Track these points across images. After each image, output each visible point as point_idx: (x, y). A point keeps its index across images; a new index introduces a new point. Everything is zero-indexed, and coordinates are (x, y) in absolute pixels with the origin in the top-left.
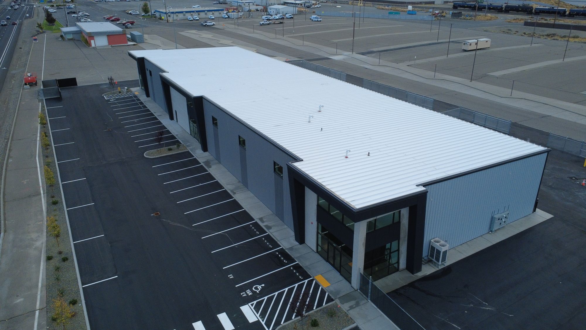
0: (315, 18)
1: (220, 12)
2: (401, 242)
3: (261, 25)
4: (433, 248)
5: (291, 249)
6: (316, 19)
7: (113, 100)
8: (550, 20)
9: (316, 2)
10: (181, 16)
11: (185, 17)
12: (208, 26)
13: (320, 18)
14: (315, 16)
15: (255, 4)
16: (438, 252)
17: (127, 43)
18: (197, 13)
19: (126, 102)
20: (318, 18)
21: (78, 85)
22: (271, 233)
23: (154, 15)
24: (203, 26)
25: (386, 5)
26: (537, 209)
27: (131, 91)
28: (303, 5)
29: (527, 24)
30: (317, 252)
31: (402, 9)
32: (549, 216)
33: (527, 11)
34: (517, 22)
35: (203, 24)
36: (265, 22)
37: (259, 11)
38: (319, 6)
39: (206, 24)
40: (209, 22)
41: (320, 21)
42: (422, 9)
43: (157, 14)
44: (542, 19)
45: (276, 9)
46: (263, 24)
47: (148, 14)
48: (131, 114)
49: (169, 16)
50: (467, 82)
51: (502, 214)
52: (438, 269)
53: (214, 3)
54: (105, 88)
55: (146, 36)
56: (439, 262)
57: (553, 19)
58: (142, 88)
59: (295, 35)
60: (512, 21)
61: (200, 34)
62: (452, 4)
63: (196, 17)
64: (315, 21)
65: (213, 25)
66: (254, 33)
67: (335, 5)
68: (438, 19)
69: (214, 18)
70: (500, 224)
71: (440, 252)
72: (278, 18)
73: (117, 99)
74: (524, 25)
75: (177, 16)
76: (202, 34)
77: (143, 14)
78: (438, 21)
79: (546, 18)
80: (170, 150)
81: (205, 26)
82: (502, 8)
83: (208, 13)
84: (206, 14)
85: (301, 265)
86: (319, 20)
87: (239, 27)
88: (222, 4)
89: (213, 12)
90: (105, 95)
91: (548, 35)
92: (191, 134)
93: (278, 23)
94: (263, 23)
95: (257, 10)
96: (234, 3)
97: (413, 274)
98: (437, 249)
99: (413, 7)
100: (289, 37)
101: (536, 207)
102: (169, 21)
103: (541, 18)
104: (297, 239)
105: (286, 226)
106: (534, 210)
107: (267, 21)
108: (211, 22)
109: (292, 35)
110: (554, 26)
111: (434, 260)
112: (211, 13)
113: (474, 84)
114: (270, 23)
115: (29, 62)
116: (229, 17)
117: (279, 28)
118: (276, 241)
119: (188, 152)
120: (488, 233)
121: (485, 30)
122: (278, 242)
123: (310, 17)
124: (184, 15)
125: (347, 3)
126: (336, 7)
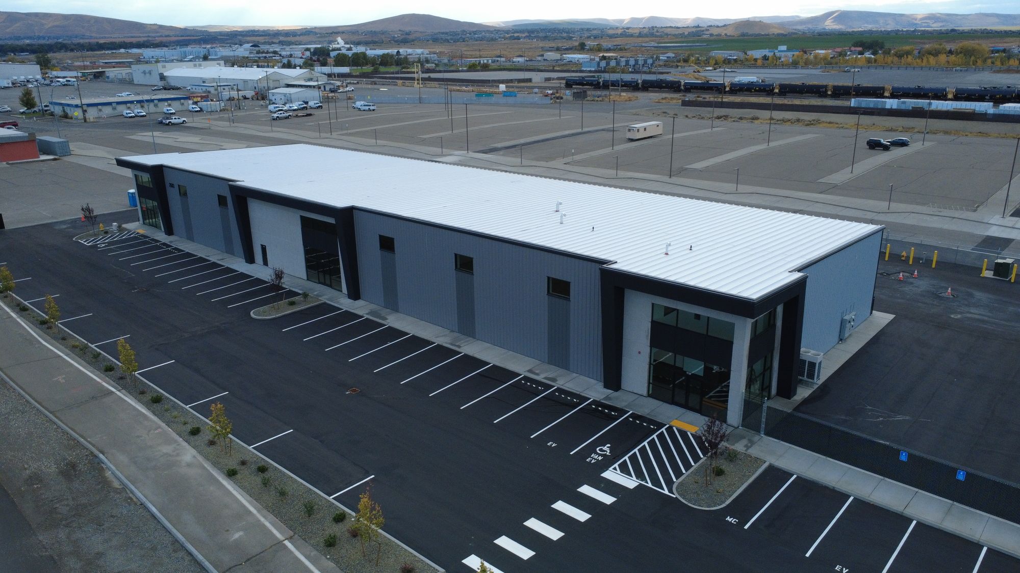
0: (364, 105)
1: (182, 101)
3: (274, 119)
6: (367, 108)
7: (103, 245)
9: (342, 84)
10: (107, 110)
11: (116, 113)
12: (173, 124)
13: (373, 105)
14: (362, 103)
15: (235, 87)
17: (39, 158)
18: (139, 105)
19: (131, 246)
20: (370, 105)
21: (7, 227)
23: (46, 111)
24: (164, 124)
25: (464, 85)
27: (126, 229)
28: (322, 88)
29: (685, 104)
31: (491, 90)
34: (669, 102)
35: (164, 121)
36: (281, 114)
37: (248, 99)
38: (351, 89)
39: (170, 122)
40: (175, 119)
41: (374, 110)
42: (521, 89)
43: (58, 110)
45: (285, 95)
46: (278, 117)
47: (33, 110)
48: (156, 263)
49: (86, 111)
53: (153, 89)
54: (68, 228)
55: (72, 146)
58: (144, 223)
59: (349, 131)
60: (661, 101)
61: (174, 137)
62: (564, 82)
63: (138, 110)
64: (364, 110)
65: (183, 123)
66: (272, 131)
67: (376, 86)
68: (555, 102)
69: (174, 111)
72: (296, 108)
73: (110, 244)
74: (682, 106)
75: (100, 110)
76: (178, 137)
77: (22, 110)
78: (558, 105)
81: (168, 124)
82: (638, 84)
83: (160, 104)
84: (156, 106)
86: (372, 108)
87: (236, 124)
88: (169, 89)
89: (169, 102)
90: (81, 238)
93: (303, 116)
94: (278, 115)
95: (245, 98)
96: (194, 87)
99: (506, 87)
102: (88, 120)
107: (284, 113)
108: (178, 118)
109: (346, 132)
112: (166, 104)
114: (290, 115)
116: (201, 110)
117: (309, 121)
123: (353, 105)
124: (114, 109)
125: (394, 83)
126: (379, 89)
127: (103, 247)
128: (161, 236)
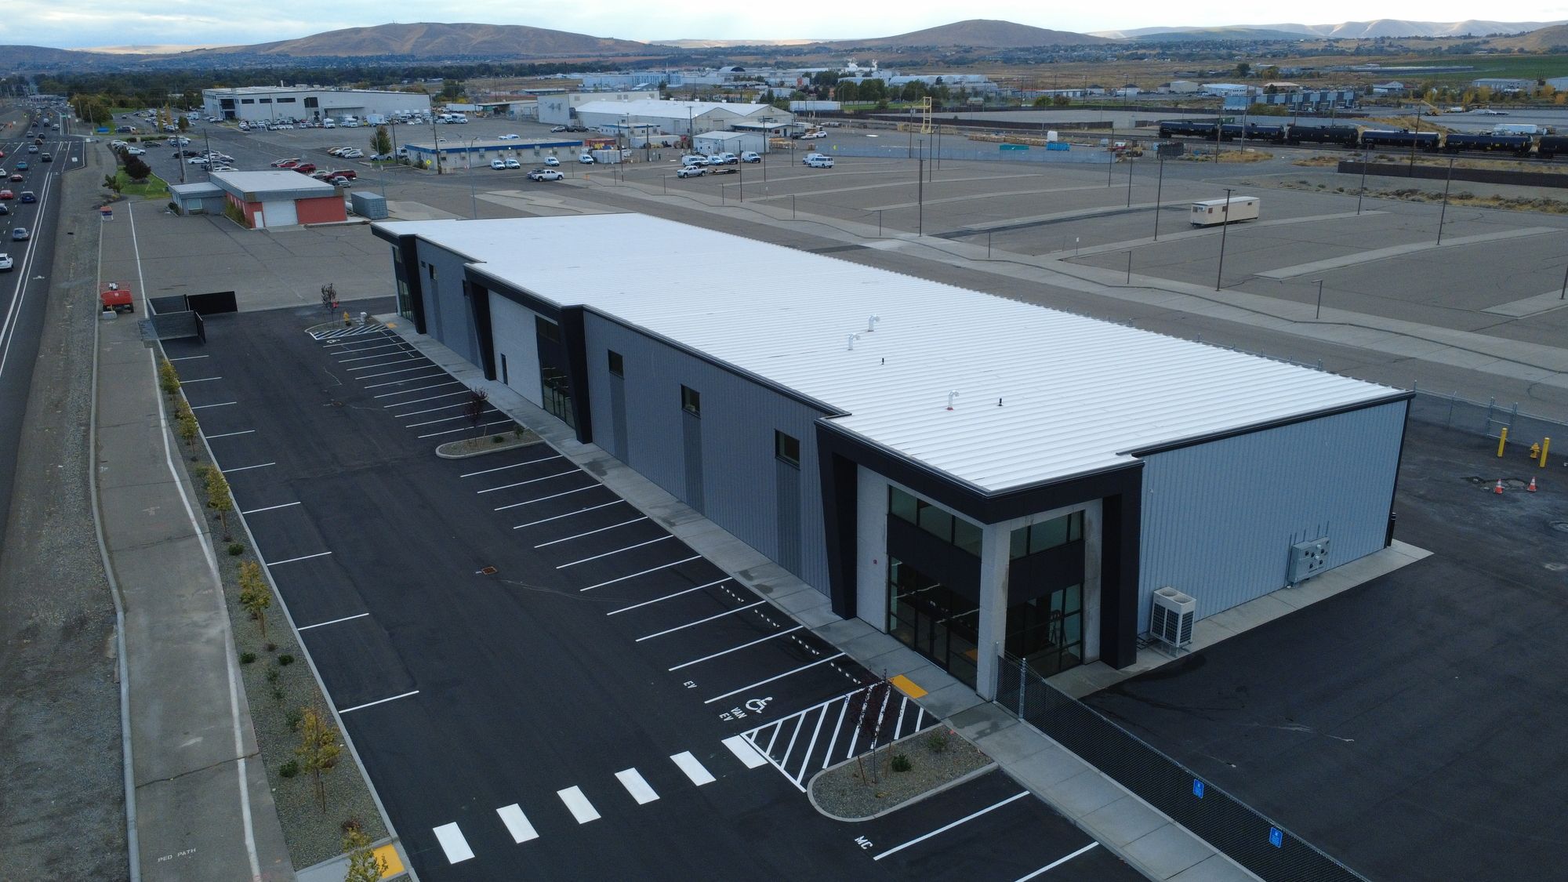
0: (817, 159)
1: (573, 148)
2: (1086, 591)
3: (680, 177)
4: (1159, 610)
5: (825, 628)
6: (820, 163)
7: (333, 341)
8: (1401, 159)
9: (814, 126)
10: (474, 158)
11: (484, 162)
12: (545, 180)
13: (829, 160)
14: (816, 155)
15: (659, 129)
16: (1173, 616)
17: (346, 220)
18: (514, 152)
19: (366, 345)
20: (825, 160)
21: (240, 310)
22: (773, 600)
23: (401, 157)
24: (535, 182)
25: (993, 131)
26: (1394, 541)
27: (375, 321)
28: (782, 133)
29: (1344, 167)
30: (889, 632)
31: (1033, 140)
32: (1422, 554)
33: (1344, 141)
34: (1322, 165)
35: (533, 176)
36: (691, 169)
37: (670, 146)
38: (823, 135)
39: (541, 177)
40: (548, 172)
41: (830, 167)
42: (1083, 139)
43: (412, 156)
44: (1382, 157)
45: (716, 141)
46: (686, 173)
47: (386, 156)
48: (385, 369)
49: (444, 159)
50: (1209, 291)
51: (1314, 543)
52: (1173, 659)
53: (553, 129)
54: (308, 316)
55: (390, 204)
56: (1175, 642)
57: (1408, 158)
58: (402, 315)
59: (769, 198)
60: (1307, 163)
61: (530, 197)
62: (1158, 128)
63: (513, 160)
64: (817, 167)
65: (558, 179)
66: (665, 194)
67: (863, 131)
68: (1125, 161)
69: (557, 162)
70: (1311, 566)
71: (1178, 615)
72: (722, 161)
73: (344, 340)
74: (1339, 171)
75: (464, 158)
76: (533, 198)
77: (373, 156)
78: (1127, 166)
79: (1391, 156)
80: (499, 440)
81: (537, 180)
82: (1281, 134)
83: (543, 151)
84: (537, 154)
85: (854, 658)
86: (827, 163)
87: (626, 183)
88: (573, 131)
89: (555, 148)
90: (313, 331)
91: (1399, 194)
92: (544, 408)
93: (724, 173)
94: (685, 171)
95: (666, 145)
96: (605, 128)
97: (1117, 668)
98: (1168, 610)
99: (1059, 135)
100: (755, 202)
101: (1389, 535)
102: (443, 172)
103: (1378, 155)
104: (836, 610)
105: (806, 586)
106: (1388, 543)
107: (695, 168)
108: (552, 172)
109: (765, 198)
110: (1411, 172)
111: (1163, 638)
112: (551, 151)
113: (1225, 295)
114: (704, 172)
115: (102, 262)
116: (595, 160)
117: (731, 182)
118: (788, 614)
119: (544, 444)
120: (1285, 588)
121: (1243, 182)
122: (793, 617)
123: (804, 159)
124: (482, 156)
125: (893, 127)
126: (864, 136)
127: (333, 344)
128: (410, 335)
